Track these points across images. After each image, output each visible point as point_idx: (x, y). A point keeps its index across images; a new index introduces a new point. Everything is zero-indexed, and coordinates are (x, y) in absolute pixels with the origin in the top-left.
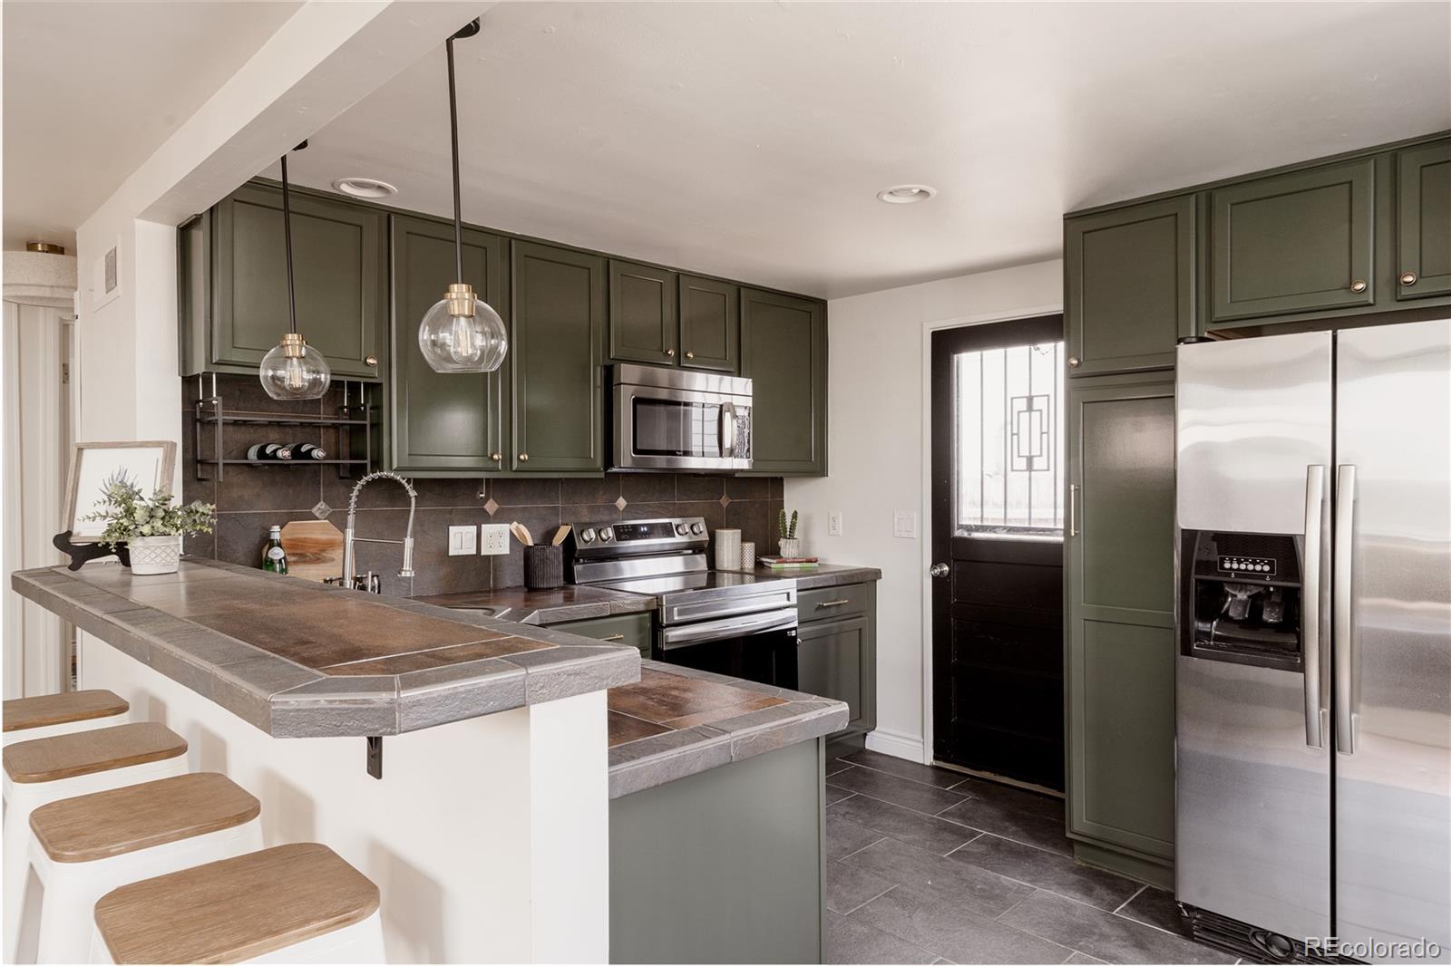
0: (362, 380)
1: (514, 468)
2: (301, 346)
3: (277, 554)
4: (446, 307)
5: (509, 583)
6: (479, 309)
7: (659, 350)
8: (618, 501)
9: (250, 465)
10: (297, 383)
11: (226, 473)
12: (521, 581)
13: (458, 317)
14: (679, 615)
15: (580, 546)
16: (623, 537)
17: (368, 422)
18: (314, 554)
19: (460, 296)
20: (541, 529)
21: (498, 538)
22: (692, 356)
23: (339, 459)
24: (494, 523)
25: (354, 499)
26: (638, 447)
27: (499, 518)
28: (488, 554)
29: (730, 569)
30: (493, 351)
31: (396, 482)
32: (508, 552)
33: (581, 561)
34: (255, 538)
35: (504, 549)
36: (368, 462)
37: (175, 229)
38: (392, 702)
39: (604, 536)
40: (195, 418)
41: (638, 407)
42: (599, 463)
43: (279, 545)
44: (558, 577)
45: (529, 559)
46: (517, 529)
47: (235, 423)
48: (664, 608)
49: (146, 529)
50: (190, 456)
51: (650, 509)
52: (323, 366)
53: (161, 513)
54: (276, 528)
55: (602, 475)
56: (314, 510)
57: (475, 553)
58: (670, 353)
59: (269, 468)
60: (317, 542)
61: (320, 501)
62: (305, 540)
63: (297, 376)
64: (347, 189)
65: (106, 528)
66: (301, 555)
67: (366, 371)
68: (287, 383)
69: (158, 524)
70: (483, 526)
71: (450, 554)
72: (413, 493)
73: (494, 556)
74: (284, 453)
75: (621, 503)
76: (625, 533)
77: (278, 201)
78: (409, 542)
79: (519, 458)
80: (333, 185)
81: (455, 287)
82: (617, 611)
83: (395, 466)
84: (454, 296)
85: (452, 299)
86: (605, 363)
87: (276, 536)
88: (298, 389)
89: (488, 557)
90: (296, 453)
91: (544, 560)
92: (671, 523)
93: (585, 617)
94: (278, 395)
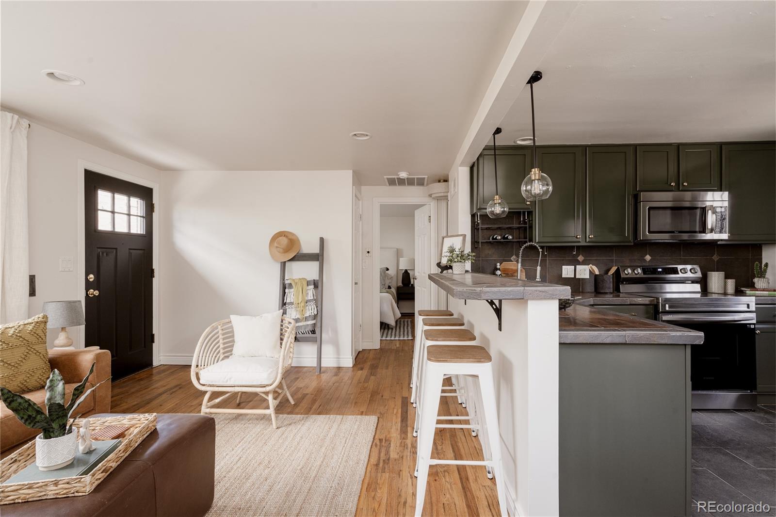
0: (526, 210)
1: (587, 241)
2: (499, 199)
3: (498, 273)
4: (530, 177)
5: (589, 291)
6: (542, 176)
7: (666, 184)
8: (646, 257)
9: (490, 242)
10: (498, 212)
11: (482, 245)
12: (593, 290)
13: (534, 180)
14: (669, 308)
15: (623, 275)
16: (647, 273)
17: (528, 226)
18: (511, 274)
19: (535, 173)
20: (605, 268)
21: (584, 272)
22: (686, 184)
23: (520, 239)
24: (582, 265)
25: (521, 253)
26: (651, 230)
27: (584, 263)
28: (579, 277)
29: (716, 292)
30: (547, 190)
31: (535, 246)
32: (588, 277)
33: (625, 283)
34: (492, 268)
35: (587, 276)
36: (528, 240)
37: (469, 168)
38: (481, 291)
39: (636, 272)
40: (474, 228)
41: (651, 212)
42: (631, 238)
43: (499, 270)
44: (609, 288)
45: (597, 280)
46: (591, 267)
47: (487, 229)
48: (660, 304)
49: (456, 260)
50: (474, 240)
51: (665, 261)
52: (506, 205)
53: (460, 255)
54: (498, 264)
55: (632, 244)
56: (511, 258)
57: (573, 277)
58: (672, 184)
59: (495, 243)
60: (512, 269)
61: (513, 255)
62: (508, 269)
63: (498, 210)
64: (520, 143)
65: (447, 260)
66: (507, 274)
67: (526, 207)
68: (495, 212)
69: (459, 258)
70: (577, 266)
71: (563, 277)
72: (540, 250)
73: (582, 279)
74: (499, 238)
75: (648, 258)
76: (648, 271)
77: (492, 152)
78: (539, 268)
79: (589, 237)
80: (514, 142)
81: (533, 170)
82: (634, 303)
83: (537, 241)
84: (533, 173)
85: (532, 174)
86: (634, 193)
87: (498, 267)
88: (498, 214)
89: (579, 279)
90: (504, 238)
91: (603, 280)
92: (677, 268)
93: (616, 303)
94: (492, 216)
